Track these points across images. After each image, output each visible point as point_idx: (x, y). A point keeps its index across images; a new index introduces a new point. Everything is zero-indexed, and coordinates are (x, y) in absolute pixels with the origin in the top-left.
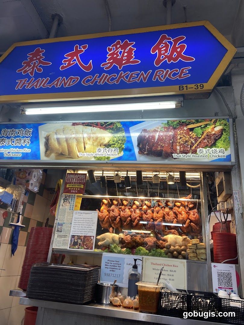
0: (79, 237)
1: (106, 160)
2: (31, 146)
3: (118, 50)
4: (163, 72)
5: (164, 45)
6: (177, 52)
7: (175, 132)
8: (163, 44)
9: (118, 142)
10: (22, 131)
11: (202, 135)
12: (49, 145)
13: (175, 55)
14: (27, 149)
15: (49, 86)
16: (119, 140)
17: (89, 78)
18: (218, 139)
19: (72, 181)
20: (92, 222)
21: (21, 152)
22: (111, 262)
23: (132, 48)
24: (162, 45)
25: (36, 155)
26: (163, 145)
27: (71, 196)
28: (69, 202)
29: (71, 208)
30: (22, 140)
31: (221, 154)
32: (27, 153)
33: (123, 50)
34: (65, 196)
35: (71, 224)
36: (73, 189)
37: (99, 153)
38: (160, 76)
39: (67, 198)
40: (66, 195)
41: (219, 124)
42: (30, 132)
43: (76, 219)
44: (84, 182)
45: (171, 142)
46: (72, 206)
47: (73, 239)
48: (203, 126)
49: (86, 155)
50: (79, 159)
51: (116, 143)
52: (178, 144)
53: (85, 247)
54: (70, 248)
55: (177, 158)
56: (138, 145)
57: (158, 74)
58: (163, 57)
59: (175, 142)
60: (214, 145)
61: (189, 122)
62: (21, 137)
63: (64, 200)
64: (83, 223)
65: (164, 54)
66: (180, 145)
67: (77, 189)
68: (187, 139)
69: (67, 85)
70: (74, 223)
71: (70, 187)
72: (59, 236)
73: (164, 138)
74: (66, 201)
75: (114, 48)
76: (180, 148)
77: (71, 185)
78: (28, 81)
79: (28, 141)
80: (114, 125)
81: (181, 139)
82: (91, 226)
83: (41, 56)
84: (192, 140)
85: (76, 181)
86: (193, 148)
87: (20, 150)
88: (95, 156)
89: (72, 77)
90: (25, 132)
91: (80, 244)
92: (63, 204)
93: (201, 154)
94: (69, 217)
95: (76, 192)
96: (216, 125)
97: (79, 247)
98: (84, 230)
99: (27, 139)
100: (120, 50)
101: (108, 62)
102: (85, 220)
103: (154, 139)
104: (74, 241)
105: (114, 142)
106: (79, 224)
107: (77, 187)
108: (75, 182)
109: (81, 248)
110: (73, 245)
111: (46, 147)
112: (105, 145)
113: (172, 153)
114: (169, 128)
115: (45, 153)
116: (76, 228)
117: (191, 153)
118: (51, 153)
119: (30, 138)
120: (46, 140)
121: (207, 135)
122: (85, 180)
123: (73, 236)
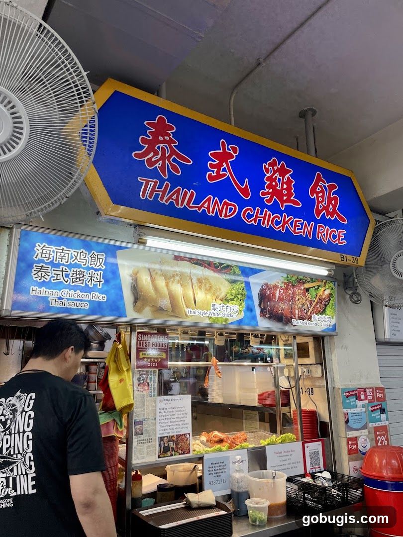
0: (170, 438)
1: (224, 323)
2: (105, 288)
3: (276, 175)
4: (324, 230)
5: (320, 189)
6: (332, 205)
7: (294, 290)
8: (320, 186)
9: (237, 297)
10: (85, 254)
11: (315, 298)
12: (139, 290)
13: (331, 208)
14: (99, 295)
15: (197, 209)
16: (239, 295)
17: (249, 211)
18: (327, 305)
20: (184, 412)
21: (87, 299)
22: (215, 465)
23: (290, 178)
25: (116, 307)
26: (283, 307)
27: (149, 373)
29: (153, 394)
30: (85, 273)
31: (329, 323)
32: (99, 303)
33: (281, 178)
34: (139, 372)
35: (155, 419)
36: (151, 360)
37: (215, 312)
38: (323, 234)
39: (144, 376)
41: (328, 287)
42: (101, 260)
43: (162, 411)
44: (166, 348)
45: (290, 303)
46: (153, 390)
47: (162, 442)
48: (316, 288)
49: (197, 313)
50: (188, 320)
51: (235, 298)
52: (296, 306)
53: (180, 452)
54: (159, 457)
55: (295, 325)
56: (260, 304)
57: (320, 231)
58: (321, 206)
59: (294, 304)
60: (323, 312)
61: (306, 281)
62: (83, 268)
63: (139, 380)
64: (173, 415)
65: (321, 202)
66: (298, 309)
68: (304, 301)
69: (223, 215)
70: (161, 418)
72: (141, 442)
73: (284, 297)
74: (142, 382)
75: (271, 169)
76: (298, 312)
77: (147, 352)
78: (160, 187)
79: (98, 277)
80: (231, 270)
81: (299, 301)
82: (184, 419)
83: (171, 137)
84: (308, 303)
86: (309, 314)
87: (85, 294)
88: (209, 316)
89: (227, 201)
90: (90, 258)
91: (172, 448)
92: (139, 388)
93: (315, 322)
94: (150, 409)
95: (155, 365)
96: (326, 288)
97: (172, 452)
98: (175, 427)
99: (96, 274)
101: (267, 190)
102: (174, 410)
103: (275, 298)
104: (164, 445)
105: (232, 296)
106: (167, 417)
108: (152, 349)
109: (175, 455)
110: (163, 452)
111: (134, 294)
112: (222, 300)
113: (292, 318)
114: (288, 285)
115: (134, 306)
116: (164, 425)
117: (307, 320)
118: (143, 306)
119: (102, 272)
120: (132, 279)
121: (320, 300)
122: (166, 345)
123: (162, 439)
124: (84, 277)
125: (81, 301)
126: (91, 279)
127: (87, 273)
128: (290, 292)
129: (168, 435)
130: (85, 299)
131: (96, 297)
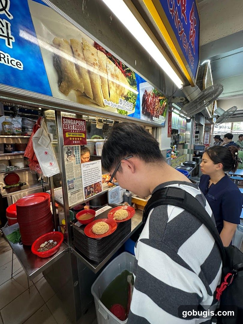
0: (91, 187)
1: (125, 115)
2: (19, 52)
9: (133, 97)
19: (71, 129)
20: (98, 170)
22: (113, 194)
26: (151, 109)
27: (74, 148)
28: (74, 155)
29: (78, 162)
31: (163, 121)
32: (14, 71)
34: (67, 148)
35: (81, 177)
36: (75, 139)
37: (121, 105)
39: (71, 150)
40: (69, 148)
43: (85, 172)
44: (85, 130)
46: (78, 160)
47: (86, 190)
48: (162, 100)
49: (111, 104)
50: (105, 109)
52: (155, 109)
53: (97, 192)
54: (86, 198)
55: (154, 120)
56: (142, 105)
60: (163, 114)
61: (160, 95)
63: (67, 153)
64: (91, 173)
67: (78, 139)
70: (85, 176)
71: (70, 137)
72: (72, 194)
73: (152, 102)
74: (70, 154)
76: (156, 113)
77: (71, 133)
81: (156, 106)
82: (98, 174)
84: (159, 108)
85: (76, 129)
86: (159, 114)
88: (118, 108)
91: (92, 191)
92: (68, 159)
93: (160, 119)
94: (77, 172)
95: (78, 142)
96: (165, 101)
98: (93, 179)
102: (92, 170)
103: (149, 102)
104: (88, 191)
106: (88, 175)
107: (77, 136)
108: (75, 131)
109: (94, 194)
110: (87, 195)
111: (57, 71)
112: (125, 97)
113: (153, 116)
114: (154, 95)
115: (59, 85)
116: (87, 180)
117: (157, 118)
118: (68, 88)
119: (9, 24)
121: (163, 107)
122: (85, 128)
123: (86, 188)
128: (154, 100)
129: (90, 185)
131: (6, 59)
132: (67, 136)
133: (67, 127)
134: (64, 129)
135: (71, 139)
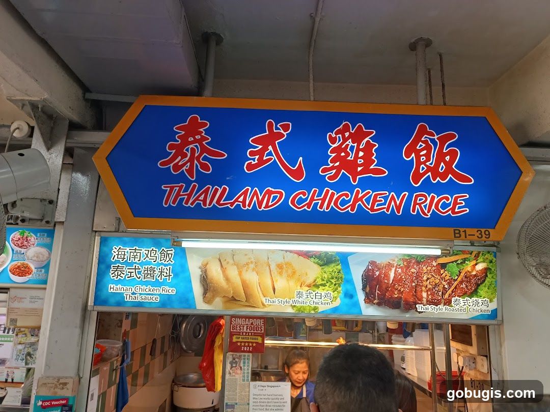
1: (313, 312)
2: (175, 281)
3: (347, 143)
4: (426, 200)
5: (424, 145)
6: (445, 162)
7: (419, 268)
8: (423, 142)
9: (331, 282)
10: (155, 252)
11: (458, 276)
12: (208, 281)
13: (443, 167)
14: (168, 288)
15: (229, 205)
16: (333, 278)
17: (301, 195)
18: (481, 284)
19: (242, 331)
20: (283, 400)
21: (158, 293)
23: (371, 141)
24: (421, 146)
25: (186, 299)
26: (402, 290)
27: (243, 357)
28: (241, 368)
29: (246, 378)
30: (155, 269)
31: (484, 308)
32: (169, 296)
33: (356, 145)
34: (231, 356)
35: (248, 404)
36: (245, 345)
37: (300, 300)
38: (422, 205)
39: (237, 360)
40: (234, 356)
41: (482, 260)
42: (170, 255)
43: (257, 397)
44: (263, 332)
45: (414, 284)
46: (246, 375)
48: (459, 262)
49: (277, 302)
50: (266, 310)
51: (327, 282)
52: (424, 288)
55: (422, 312)
56: (364, 289)
57: (418, 202)
58: (423, 168)
59: (420, 285)
60: (474, 293)
62: (154, 265)
63: (231, 363)
64: (268, 402)
65: (424, 163)
66: (427, 291)
67: (250, 344)
68: (437, 281)
69: (264, 205)
70: (254, 404)
71: (238, 342)
73: (403, 277)
74: (234, 365)
75: (339, 137)
76: (428, 295)
77: (241, 336)
79: (168, 273)
81: (428, 281)
83: (203, 134)
84: (444, 283)
85: (248, 331)
86: (446, 296)
87: (156, 288)
88: (293, 305)
89: (271, 189)
90: (160, 255)
92: (231, 371)
93: (457, 307)
94: (243, 394)
95: (250, 349)
96: (478, 261)
99: (165, 269)
100: (349, 142)
101: (331, 165)
102: (270, 397)
103: (388, 280)
105: (324, 280)
106: (262, 404)
107: (251, 341)
108: (246, 333)
111: (203, 285)
112: (309, 286)
113: (416, 303)
114: (410, 262)
115: (204, 297)
117: (442, 305)
118: (214, 297)
119: (171, 267)
120: (201, 271)
121: (466, 277)
122: (263, 329)
124: (155, 272)
125: (152, 294)
126: (161, 274)
127: (157, 269)
128: (413, 270)
130: (156, 293)
131: (166, 291)
132: (235, 340)
133: (236, 328)
134: (231, 330)
135: (239, 344)
